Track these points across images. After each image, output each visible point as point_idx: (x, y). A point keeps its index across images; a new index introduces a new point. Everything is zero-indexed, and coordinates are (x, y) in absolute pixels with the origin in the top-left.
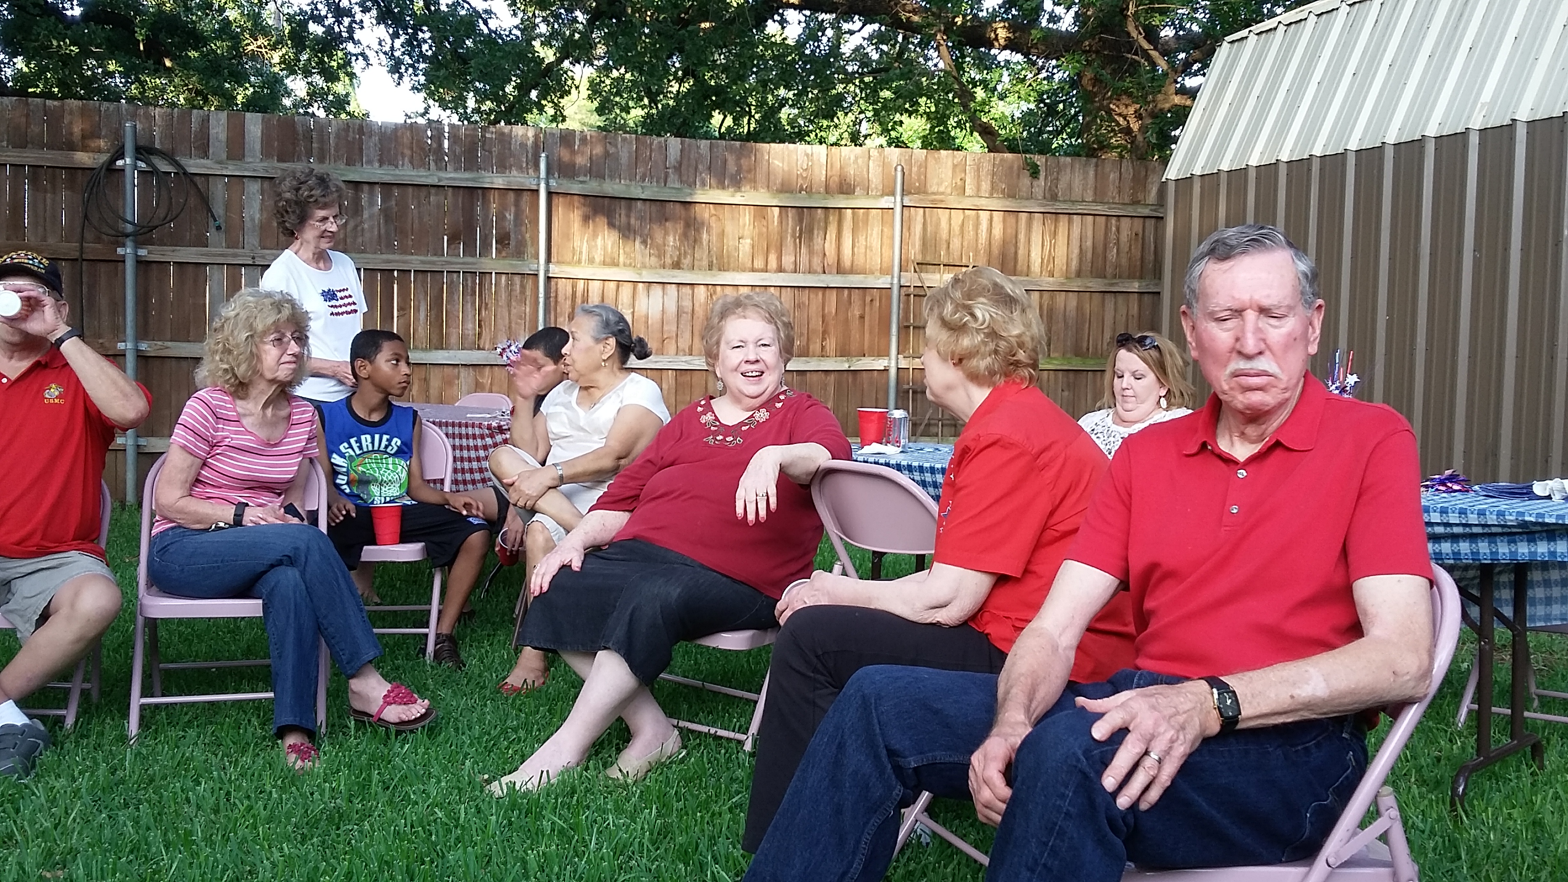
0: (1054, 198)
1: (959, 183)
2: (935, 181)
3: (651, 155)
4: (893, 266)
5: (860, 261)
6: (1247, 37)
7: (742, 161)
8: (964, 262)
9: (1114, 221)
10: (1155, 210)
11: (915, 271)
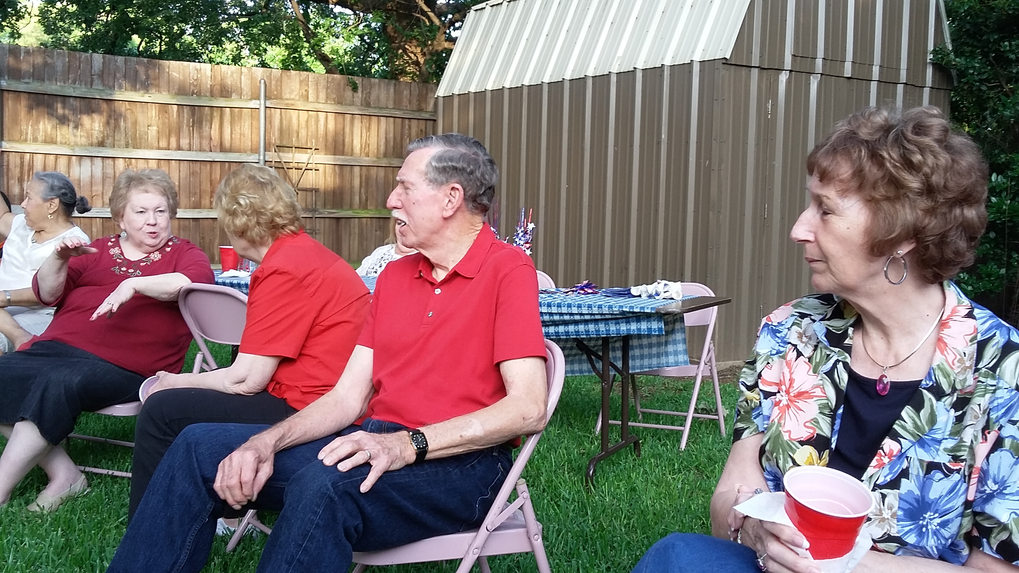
0: (368, 105)
1: (304, 93)
2: (288, 91)
3: (80, 65)
4: (259, 147)
5: (237, 143)
6: (485, 8)
7: (149, 72)
8: (309, 146)
9: (407, 121)
10: (432, 115)
11: (275, 151)
